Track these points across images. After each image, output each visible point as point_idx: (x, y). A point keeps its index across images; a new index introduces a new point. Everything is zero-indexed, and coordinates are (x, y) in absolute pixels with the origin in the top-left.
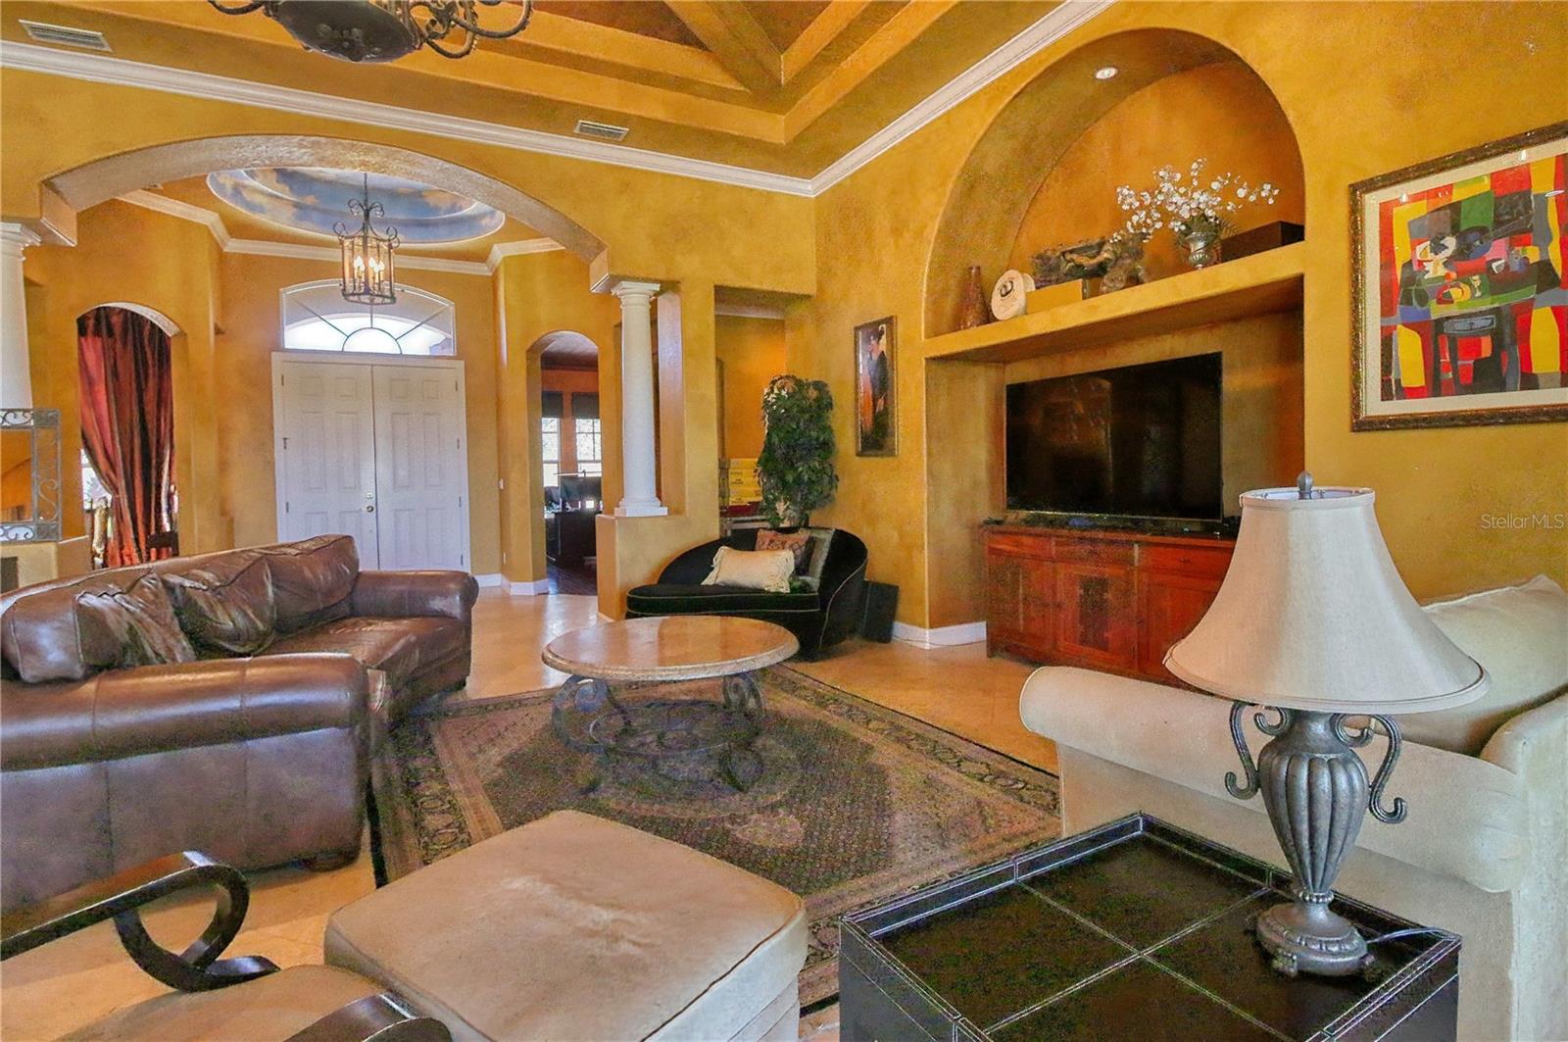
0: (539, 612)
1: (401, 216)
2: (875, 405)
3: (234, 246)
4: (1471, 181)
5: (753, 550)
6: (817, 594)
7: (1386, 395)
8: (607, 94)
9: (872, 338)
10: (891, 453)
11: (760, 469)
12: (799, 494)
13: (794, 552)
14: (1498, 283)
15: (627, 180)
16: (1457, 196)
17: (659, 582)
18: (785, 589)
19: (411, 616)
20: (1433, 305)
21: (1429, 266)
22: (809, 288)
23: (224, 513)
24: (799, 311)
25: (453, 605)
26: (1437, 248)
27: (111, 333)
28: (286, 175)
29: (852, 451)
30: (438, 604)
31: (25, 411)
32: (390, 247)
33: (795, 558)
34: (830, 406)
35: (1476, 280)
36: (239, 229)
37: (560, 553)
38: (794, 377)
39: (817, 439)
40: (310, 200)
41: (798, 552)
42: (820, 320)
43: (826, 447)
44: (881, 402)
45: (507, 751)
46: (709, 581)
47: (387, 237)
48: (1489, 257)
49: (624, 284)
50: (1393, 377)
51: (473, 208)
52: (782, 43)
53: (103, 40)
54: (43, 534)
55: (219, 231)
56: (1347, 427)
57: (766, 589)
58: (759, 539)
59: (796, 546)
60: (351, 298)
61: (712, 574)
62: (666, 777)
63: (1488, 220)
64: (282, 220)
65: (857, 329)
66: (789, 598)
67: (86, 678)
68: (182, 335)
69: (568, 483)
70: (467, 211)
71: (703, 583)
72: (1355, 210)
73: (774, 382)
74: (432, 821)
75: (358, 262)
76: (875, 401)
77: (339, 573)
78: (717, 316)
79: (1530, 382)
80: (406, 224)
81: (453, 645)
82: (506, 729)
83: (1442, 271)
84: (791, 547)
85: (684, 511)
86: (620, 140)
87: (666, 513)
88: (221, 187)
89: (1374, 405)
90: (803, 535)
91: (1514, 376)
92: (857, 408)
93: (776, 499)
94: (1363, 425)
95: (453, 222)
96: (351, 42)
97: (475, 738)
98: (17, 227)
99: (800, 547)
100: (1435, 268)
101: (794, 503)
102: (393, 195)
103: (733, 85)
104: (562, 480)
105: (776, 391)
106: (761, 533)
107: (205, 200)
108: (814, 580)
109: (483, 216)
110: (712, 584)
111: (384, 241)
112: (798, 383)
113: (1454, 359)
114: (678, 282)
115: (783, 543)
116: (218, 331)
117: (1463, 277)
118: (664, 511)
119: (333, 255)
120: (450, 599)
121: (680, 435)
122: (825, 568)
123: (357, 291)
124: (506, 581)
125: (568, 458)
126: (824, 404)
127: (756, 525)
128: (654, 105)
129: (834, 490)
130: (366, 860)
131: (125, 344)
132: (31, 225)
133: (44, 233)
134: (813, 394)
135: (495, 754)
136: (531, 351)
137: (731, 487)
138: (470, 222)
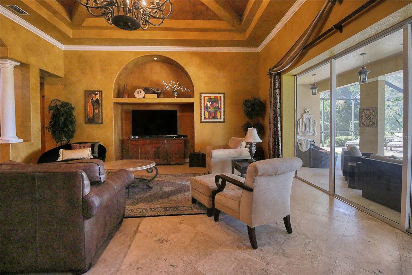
2: (94, 112)
4: (212, 96)
7: (204, 119)
9: (93, 94)
14: (215, 108)
16: (211, 97)
20: (209, 109)
21: (208, 105)
22: (62, 75)
26: (209, 103)
29: (83, 123)
35: (213, 107)
44: (97, 111)
46: (59, 160)
48: (214, 105)
50: (205, 117)
56: (200, 122)
58: (73, 146)
59: (89, 147)
61: (60, 158)
63: (214, 101)
65: (85, 91)
72: (201, 96)
76: (94, 110)
79: (217, 119)
83: (210, 105)
84: (87, 147)
87: (22, 141)
89: (203, 120)
91: (216, 118)
94: (201, 122)
100: (209, 105)
106: (73, 144)
113: (211, 115)
114: (29, 65)
115: (85, 147)
117: (212, 107)
122: (98, 152)
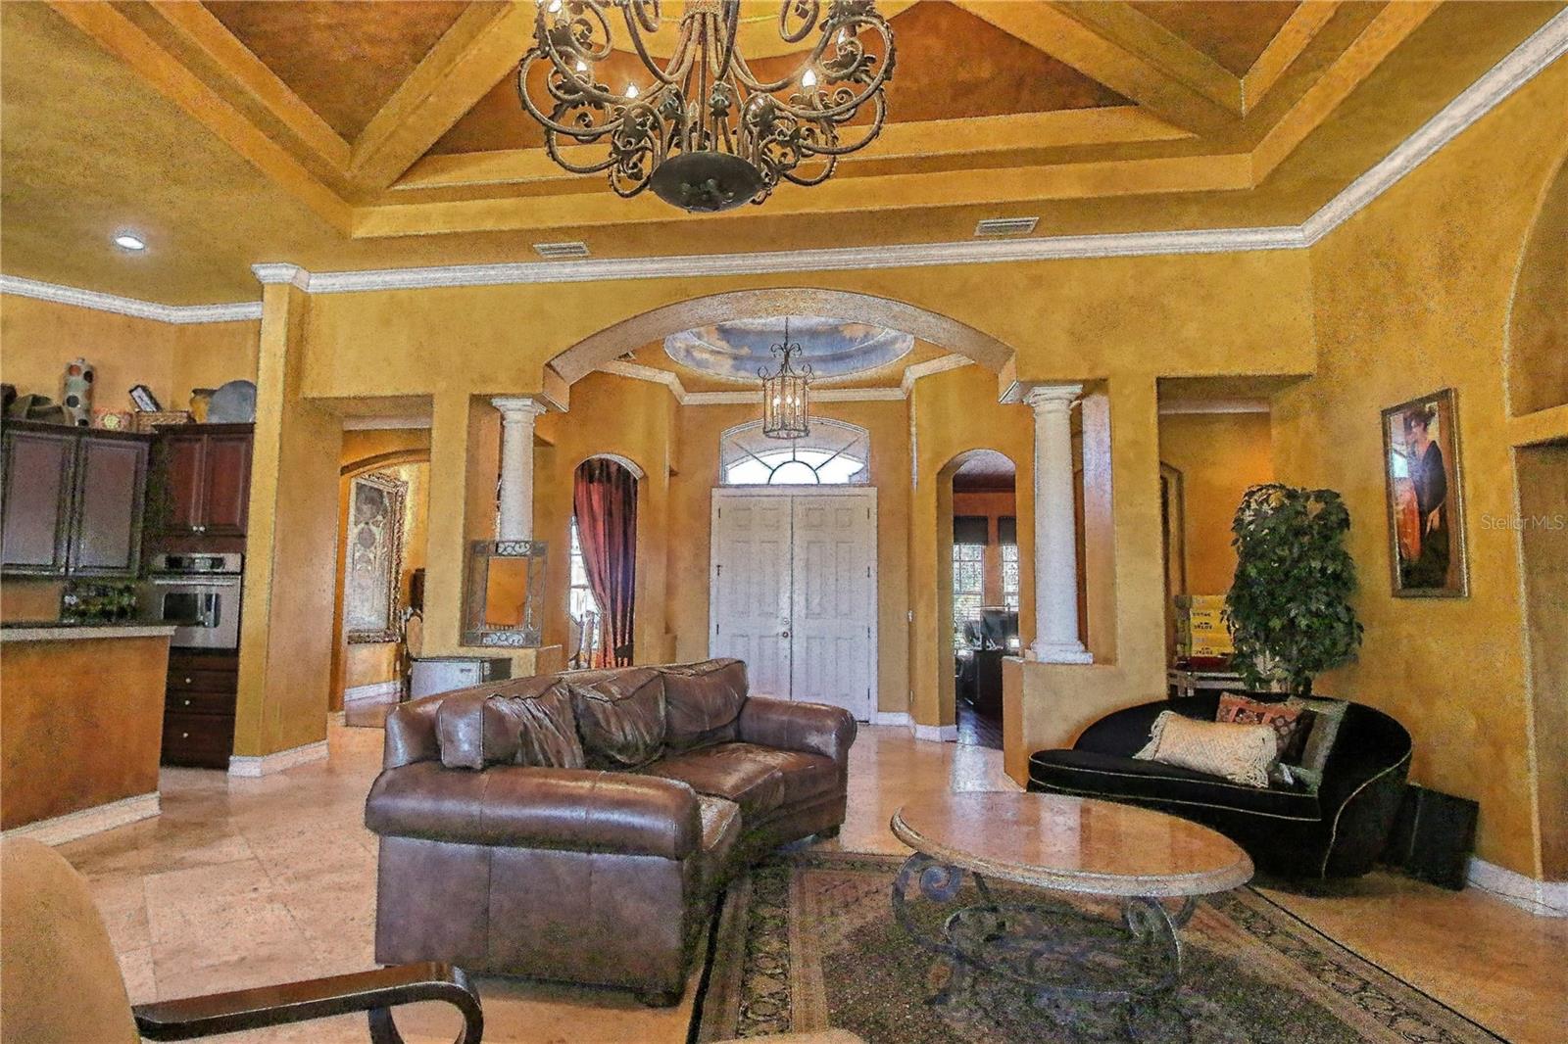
0: (944, 762)
1: (818, 353)
2: (1423, 525)
3: (690, 399)
5: (1213, 719)
6: (1316, 796)
8: (1011, 186)
9: (1413, 424)
10: (1457, 592)
11: (1229, 610)
12: (1295, 648)
13: (1277, 729)
15: (1038, 273)
17: (1075, 747)
18: (1261, 782)
19: (790, 749)
22: (1306, 365)
23: (668, 630)
24: (1288, 398)
25: (828, 743)
27: (609, 479)
28: (725, 333)
29: (1386, 588)
30: (814, 740)
31: (526, 542)
32: (806, 383)
33: (1280, 737)
34: (1345, 523)
36: (691, 384)
37: (979, 696)
38: (1282, 487)
39: (1323, 570)
40: (745, 351)
41: (1284, 731)
42: (1323, 407)
43: (1341, 582)
44: (1434, 517)
45: (858, 923)
46: (1146, 754)
47: (803, 374)
49: (1038, 390)
51: (882, 335)
52: (1240, 67)
53: (585, 248)
54: (530, 641)
55: (677, 387)
57: (1229, 777)
58: (1221, 706)
59: (1280, 722)
60: (771, 434)
61: (1150, 747)
62: (1039, 1013)
64: (722, 370)
65: (1386, 413)
66: (1265, 795)
67: (483, 770)
68: (645, 477)
69: (990, 620)
70: (881, 338)
71: (1137, 756)
73: (1251, 494)
74: (762, 985)
75: (777, 401)
76: (1423, 515)
77: (727, 697)
78: (1160, 417)
80: (823, 360)
81: (823, 787)
82: (867, 894)
84: (1273, 721)
85: (1116, 660)
86: (1029, 231)
87: (1091, 661)
88: (676, 351)
90: (1294, 707)
92: (1391, 526)
93: (1254, 652)
95: (867, 352)
96: (708, 193)
97: (832, 897)
98: (529, 402)
99: (1287, 724)
101: (1287, 659)
102: (813, 334)
103: (1174, 134)
104: (986, 614)
105: (1254, 506)
106: (1225, 696)
107: (664, 364)
108: (1313, 776)
109: (894, 340)
110: (1149, 759)
111: (800, 378)
112: (1292, 495)
114: (1105, 380)
115: (1260, 716)
116: (672, 473)
118: (1087, 658)
119: (755, 397)
120: (825, 737)
121: (1110, 563)
122: (1330, 759)
123: (775, 427)
124: (912, 722)
125: (992, 590)
126: (1334, 520)
127: (1217, 685)
128: (1069, 183)
129: (1355, 645)
130: (687, 1006)
131: (617, 488)
132: (539, 399)
133: (547, 404)
134: (1314, 507)
135: (846, 923)
136: (942, 474)
137: (1193, 632)
138: (882, 348)
